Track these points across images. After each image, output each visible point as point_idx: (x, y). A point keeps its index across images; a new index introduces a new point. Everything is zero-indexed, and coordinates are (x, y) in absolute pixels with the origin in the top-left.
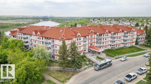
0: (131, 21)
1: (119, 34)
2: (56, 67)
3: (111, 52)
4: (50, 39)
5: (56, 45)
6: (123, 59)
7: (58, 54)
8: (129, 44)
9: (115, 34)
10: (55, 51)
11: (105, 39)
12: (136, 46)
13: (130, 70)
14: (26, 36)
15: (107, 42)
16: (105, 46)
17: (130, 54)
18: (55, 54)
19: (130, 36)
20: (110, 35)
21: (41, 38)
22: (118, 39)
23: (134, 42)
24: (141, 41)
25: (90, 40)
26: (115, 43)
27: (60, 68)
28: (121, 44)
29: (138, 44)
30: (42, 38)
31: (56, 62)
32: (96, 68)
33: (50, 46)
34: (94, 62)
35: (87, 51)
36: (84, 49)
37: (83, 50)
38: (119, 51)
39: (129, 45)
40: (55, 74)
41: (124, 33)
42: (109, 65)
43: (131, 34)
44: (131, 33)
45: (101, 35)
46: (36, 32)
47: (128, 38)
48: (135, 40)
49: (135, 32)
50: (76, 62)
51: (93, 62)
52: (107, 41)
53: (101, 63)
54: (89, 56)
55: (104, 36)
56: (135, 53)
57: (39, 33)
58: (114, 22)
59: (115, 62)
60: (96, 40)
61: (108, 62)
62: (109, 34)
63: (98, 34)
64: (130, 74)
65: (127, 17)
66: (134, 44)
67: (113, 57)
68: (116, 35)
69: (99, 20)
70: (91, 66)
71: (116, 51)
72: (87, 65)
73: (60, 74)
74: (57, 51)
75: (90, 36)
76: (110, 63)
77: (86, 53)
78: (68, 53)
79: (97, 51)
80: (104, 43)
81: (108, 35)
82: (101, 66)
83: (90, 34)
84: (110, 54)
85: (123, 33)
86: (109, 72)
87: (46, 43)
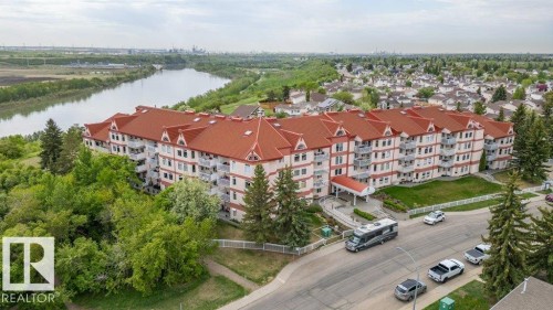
0: (486, 75)
1: (424, 137)
2: (237, 242)
3: (399, 197)
4: (216, 156)
5: (235, 175)
6: (431, 219)
7: (244, 204)
8: (460, 169)
9: (413, 138)
10: (231, 192)
11: (380, 154)
12: (482, 175)
13: (449, 251)
14: (137, 144)
15: (388, 162)
16: (381, 176)
17: (457, 203)
18: (232, 200)
19: (463, 145)
20: (397, 141)
21: (189, 152)
22: (423, 155)
23: (476, 162)
24: (499, 159)
25: (334, 159)
26: (415, 167)
27: (246, 244)
28: (433, 168)
29: (487, 168)
30: (193, 153)
31: (235, 225)
32: (350, 243)
33: (214, 177)
34: (347, 228)
35: (324, 192)
36: (316, 187)
37: (312, 190)
38: (424, 191)
39: (457, 173)
40: (235, 261)
41: (443, 134)
42: (390, 235)
43: (464, 139)
44: (464, 134)
45: (367, 142)
46: (174, 134)
47: (456, 150)
48: (477, 157)
49: (478, 132)
50: (294, 227)
51: (342, 228)
52: (388, 160)
53: (365, 231)
54: (331, 208)
55: (377, 145)
56: (472, 200)
57: (181, 138)
58: (424, 77)
59: (409, 227)
60: (352, 157)
61: (385, 228)
62: (392, 139)
63: (359, 139)
64: (443, 263)
65: (475, 56)
66: (474, 169)
67: (404, 211)
68: (417, 143)
69: (371, 68)
70: (335, 240)
71: (417, 192)
72: (323, 234)
73: (248, 261)
74: (239, 195)
75: (334, 147)
76: (391, 230)
77: (323, 199)
78: (269, 200)
79: (355, 193)
80: (379, 167)
81: (389, 143)
82: (364, 239)
83: (334, 140)
84: (395, 201)
85: (440, 135)
86: (387, 257)
87: (202, 168)
